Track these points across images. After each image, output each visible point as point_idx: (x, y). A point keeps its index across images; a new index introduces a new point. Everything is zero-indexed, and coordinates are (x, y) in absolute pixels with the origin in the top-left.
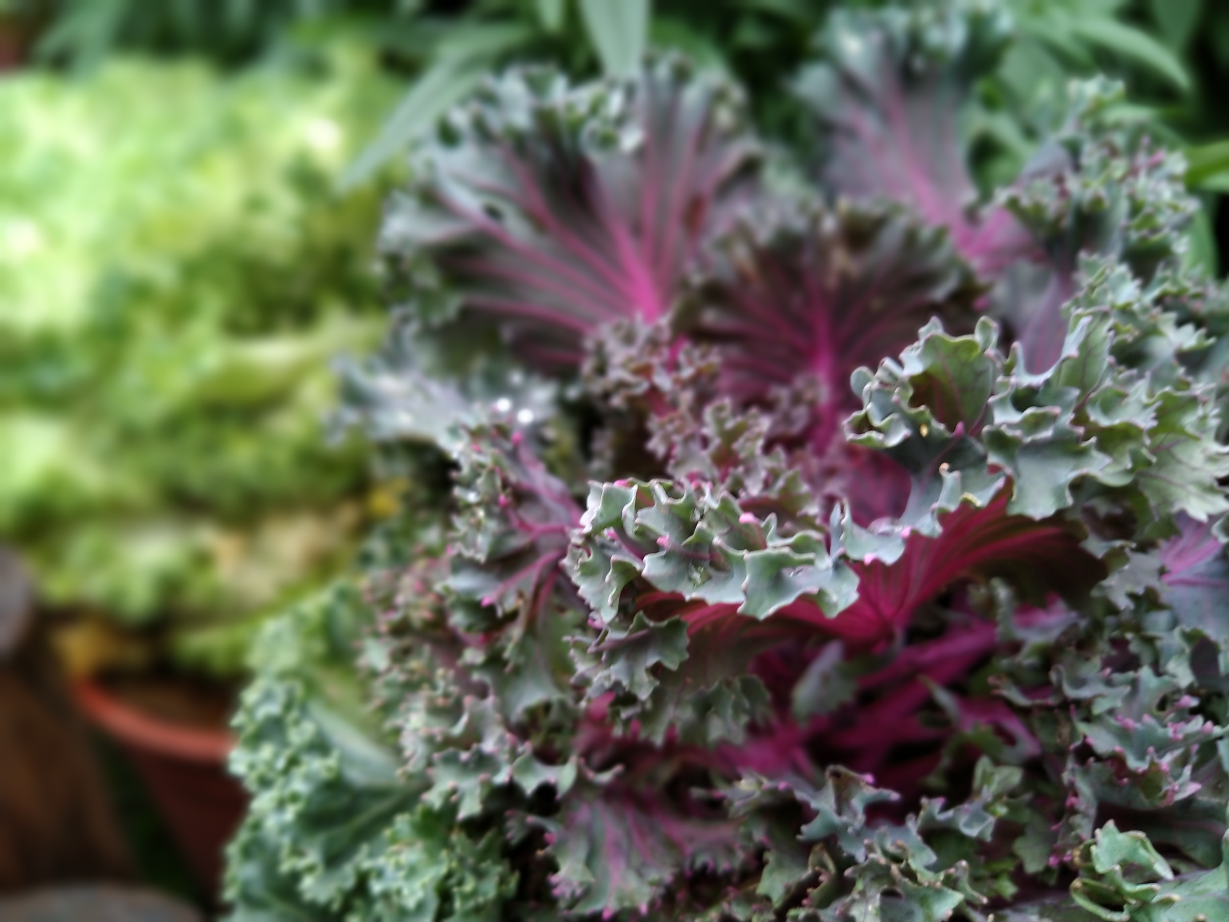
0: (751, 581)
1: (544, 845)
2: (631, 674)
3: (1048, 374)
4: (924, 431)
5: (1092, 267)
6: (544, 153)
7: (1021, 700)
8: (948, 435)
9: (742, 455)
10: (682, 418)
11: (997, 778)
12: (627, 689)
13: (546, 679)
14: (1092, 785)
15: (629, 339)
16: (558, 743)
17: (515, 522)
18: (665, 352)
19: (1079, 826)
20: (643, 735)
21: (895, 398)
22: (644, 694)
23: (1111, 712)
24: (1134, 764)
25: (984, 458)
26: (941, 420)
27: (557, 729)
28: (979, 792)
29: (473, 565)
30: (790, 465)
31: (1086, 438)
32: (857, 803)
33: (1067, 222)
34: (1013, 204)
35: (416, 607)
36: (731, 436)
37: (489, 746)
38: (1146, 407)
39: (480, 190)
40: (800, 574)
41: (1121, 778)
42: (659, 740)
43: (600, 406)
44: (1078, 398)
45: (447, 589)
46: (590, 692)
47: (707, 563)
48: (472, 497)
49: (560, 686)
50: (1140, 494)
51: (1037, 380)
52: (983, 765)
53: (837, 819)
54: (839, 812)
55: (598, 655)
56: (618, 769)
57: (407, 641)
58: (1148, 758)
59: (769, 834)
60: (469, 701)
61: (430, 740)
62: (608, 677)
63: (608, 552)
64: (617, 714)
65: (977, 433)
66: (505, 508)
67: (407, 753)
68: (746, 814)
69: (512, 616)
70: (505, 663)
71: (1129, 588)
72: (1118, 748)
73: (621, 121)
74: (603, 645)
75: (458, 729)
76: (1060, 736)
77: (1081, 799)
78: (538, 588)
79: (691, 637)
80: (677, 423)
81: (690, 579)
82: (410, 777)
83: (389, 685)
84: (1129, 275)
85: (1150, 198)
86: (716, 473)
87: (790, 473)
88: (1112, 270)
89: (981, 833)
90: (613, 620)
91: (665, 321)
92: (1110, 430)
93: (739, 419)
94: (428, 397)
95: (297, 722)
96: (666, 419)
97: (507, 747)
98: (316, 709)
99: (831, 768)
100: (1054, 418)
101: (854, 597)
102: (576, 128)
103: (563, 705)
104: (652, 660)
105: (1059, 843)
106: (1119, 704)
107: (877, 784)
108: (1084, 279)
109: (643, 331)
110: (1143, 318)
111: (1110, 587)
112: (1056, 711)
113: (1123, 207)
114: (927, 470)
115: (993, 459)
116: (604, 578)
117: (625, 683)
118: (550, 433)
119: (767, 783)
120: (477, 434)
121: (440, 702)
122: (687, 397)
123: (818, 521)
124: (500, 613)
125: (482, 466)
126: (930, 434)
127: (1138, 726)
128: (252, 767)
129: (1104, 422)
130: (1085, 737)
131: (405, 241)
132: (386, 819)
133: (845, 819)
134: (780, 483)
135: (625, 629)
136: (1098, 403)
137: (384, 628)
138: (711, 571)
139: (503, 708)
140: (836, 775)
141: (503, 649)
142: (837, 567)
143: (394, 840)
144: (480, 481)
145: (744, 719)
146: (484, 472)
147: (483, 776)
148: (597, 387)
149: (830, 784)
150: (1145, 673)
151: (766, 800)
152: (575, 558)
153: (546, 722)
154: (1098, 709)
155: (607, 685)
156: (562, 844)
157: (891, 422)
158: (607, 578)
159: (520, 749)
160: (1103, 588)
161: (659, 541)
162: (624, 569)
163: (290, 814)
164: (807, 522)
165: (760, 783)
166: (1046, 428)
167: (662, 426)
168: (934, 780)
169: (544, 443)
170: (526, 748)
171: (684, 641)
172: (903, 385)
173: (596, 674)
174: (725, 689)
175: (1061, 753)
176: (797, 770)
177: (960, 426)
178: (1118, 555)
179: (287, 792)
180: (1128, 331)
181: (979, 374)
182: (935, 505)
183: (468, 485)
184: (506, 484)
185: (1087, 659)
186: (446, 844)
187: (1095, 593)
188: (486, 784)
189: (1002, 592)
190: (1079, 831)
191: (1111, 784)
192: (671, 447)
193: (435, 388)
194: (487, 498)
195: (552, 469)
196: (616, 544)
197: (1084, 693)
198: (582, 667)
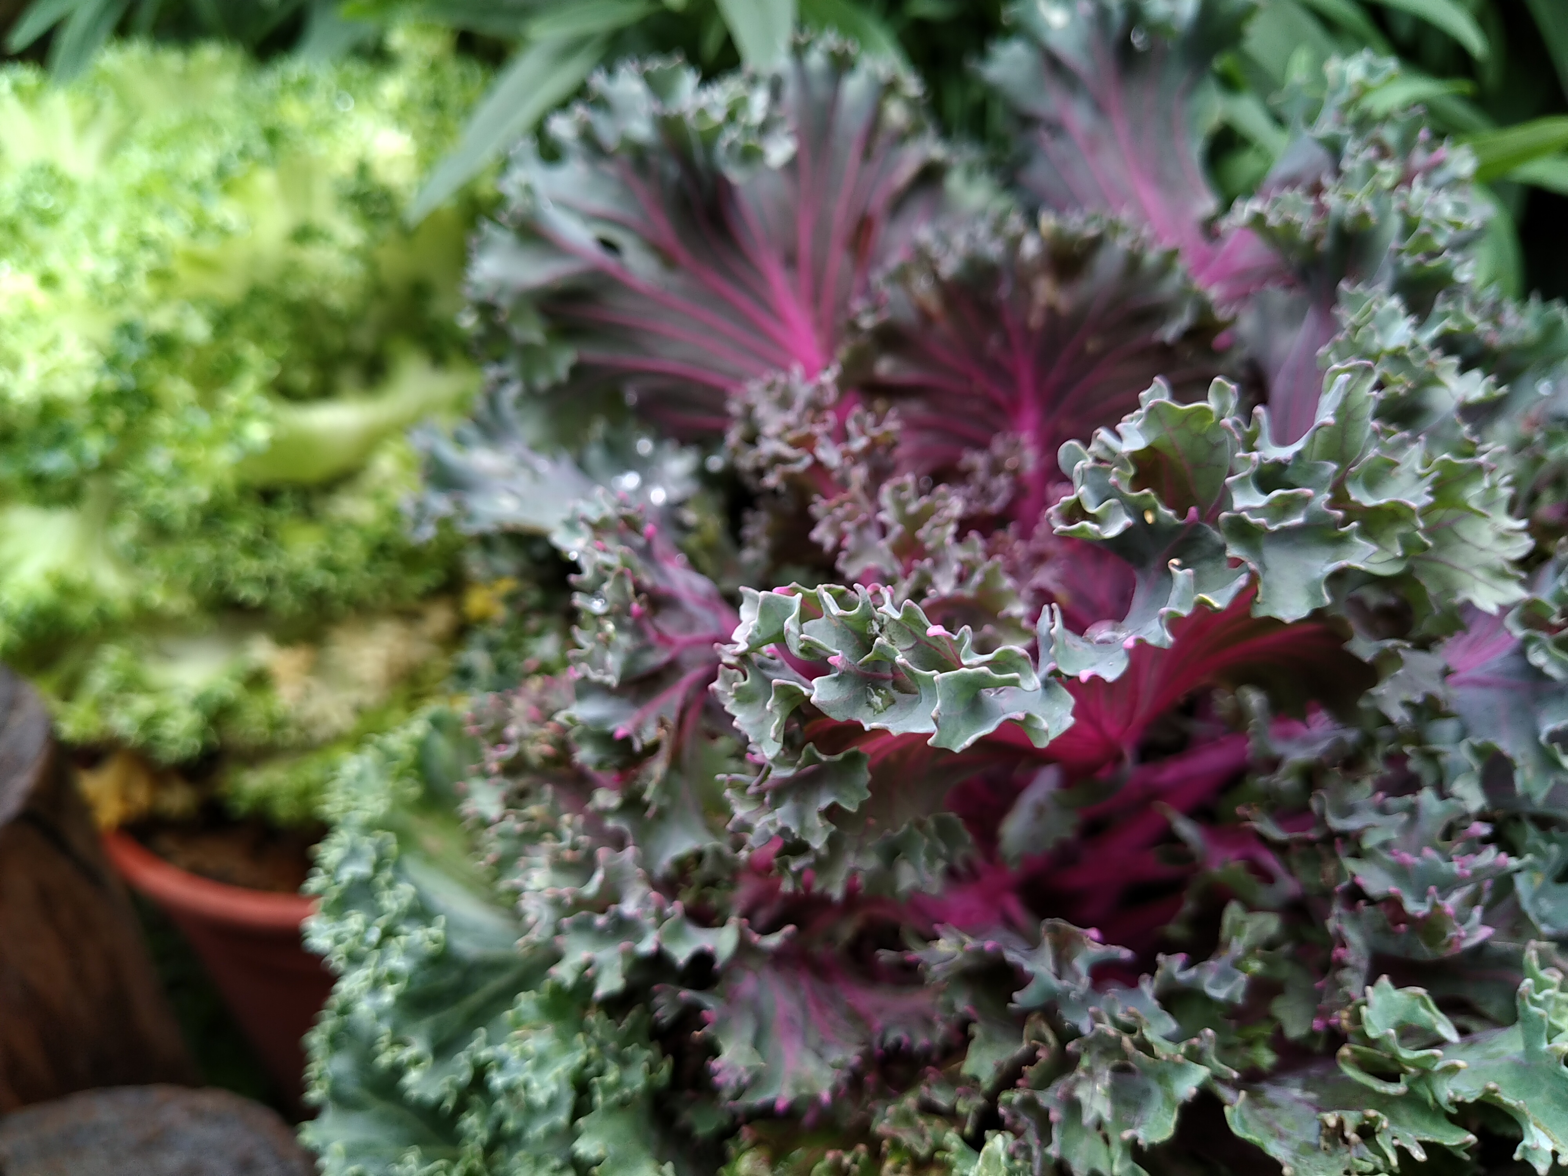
0: (943, 707)
1: (701, 1026)
2: (801, 819)
3: (1298, 446)
4: (1149, 518)
5: (1356, 301)
6: (672, 170)
7: (1276, 833)
8: (1178, 522)
9: (929, 545)
10: (854, 501)
11: (1249, 928)
12: (797, 837)
13: (697, 822)
14: (1363, 934)
15: (785, 402)
16: (714, 901)
17: (652, 635)
18: (831, 417)
19: (1349, 983)
20: (817, 887)
21: (1112, 479)
22: (818, 843)
23: (1386, 845)
24: (1414, 907)
25: (1223, 549)
26: (1169, 507)
27: (712, 883)
28: (1228, 945)
29: (603, 689)
30: (989, 555)
31: (1346, 522)
32: (1081, 965)
33: (1325, 244)
34: (1258, 220)
35: (534, 740)
36: (915, 522)
37: (629, 907)
38: (1421, 477)
39: (591, 218)
40: (1002, 694)
41: (1397, 923)
42: (837, 892)
43: (750, 481)
44: (1336, 472)
45: (570, 719)
46: (751, 839)
47: (888, 684)
48: (597, 606)
49: (714, 831)
50: (1417, 582)
51: (1285, 453)
52: (1233, 912)
53: (1056, 984)
54: (1059, 976)
55: (759, 796)
56: (789, 929)
57: (523, 782)
58: (1429, 899)
59: (975, 1004)
60: (603, 853)
61: (557, 903)
62: (773, 823)
63: (768, 673)
64: (786, 865)
65: (1213, 520)
66: (639, 618)
67: (530, 919)
68: (946, 980)
69: (652, 749)
70: (646, 806)
71: (1405, 696)
72: (1393, 889)
73: (765, 128)
74: (766, 784)
75: (592, 888)
76: (1324, 876)
77: (1350, 950)
78: (683, 712)
79: (871, 770)
80: (848, 507)
81: (870, 704)
82: (535, 947)
83: (503, 836)
84: (1402, 311)
85: (1427, 214)
86: (898, 568)
87: (988, 565)
88: (1380, 305)
89: (1231, 994)
90: (778, 755)
91: (828, 377)
92: (1377, 509)
93: (925, 500)
94: (535, 475)
95: (391, 885)
96: (834, 502)
97: (652, 909)
98: (412, 865)
99: (1048, 921)
100: (1307, 500)
101: (1069, 721)
102: (710, 138)
103: (718, 854)
104: (825, 802)
105: (1325, 1003)
106: (1394, 835)
107: (1104, 942)
108: (1347, 316)
109: (803, 392)
110: (1418, 364)
111: (1381, 696)
112: (1318, 846)
113: (1395, 224)
114: (1154, 564)
115: (1233, 551)
116: (765, 705)
117: (794, 830)
118: (690, 516)
119: (971, 943)
120: (599, 528)
121: (568, 855)
122: (859, 474)
123: (1025, 623)
124: (637, 746)
125: (608, 568)
126: (1157, 522)
127: (1417, 861)
128: (338, 940)
129: (1369, 501)
130: (1354, 876)
131: (501, 287)
132: (506, 997)
133: (1065, 983)
134: (977, 578)
135: (792, 764)
136: (1360, 479)
137: (494, 767)
138: (894, 693)
139: (645, 861)
140: (1055, 930)
141: (643, 789)
142: (1046, 685)
143: (517, 1024)
144: (606, 587)
145: (940, 865)
146: (611, 575)
147: (624, 945)
148: (747, 461)
149: (1047, 941)
150: (1427, 797)
151: (969, 963)
152: (728, 682)
153: (698, 875)
154: (1370, 842)
155: (772, 831)
156: (723, 1023)
157: (1109, 506)
158: (768, 707)
159: (669, 910)
160: (1372, 697)
161: (830, 660)
162: (789, 695)
163: (388, 996)
164: (1011, 625)
165: (962, 943)
166: (1296, 513)
167: (829, 512)
168: (1175, 930)
169: (683, 528)
170: (675, 909)
171: (865, 777)
172: (1121, 462)
173: (758, 819)
174: (917, 832)
175: (1327, 895)
176: (1009, 923)
177: (1193, 510)
178: (1391, 658)
179: (384, 970)
180: (1400, 382)
181: (1216, 447)
182: (1164, 610)
183: (592, 592)
184: (639, 590)
185: (1356, 782)
186: (582, 1027)
187: (1363, 704)
188: (628, 954)
189: (1254, 699)
190: (1347, 989)
191: (1385, 931)
192: (841, 536)
193: (543, 464)
194: (616, 607)
195: (694, 564)
196: (777, 662)
197: (1352, 824)
198: (741, 812)
